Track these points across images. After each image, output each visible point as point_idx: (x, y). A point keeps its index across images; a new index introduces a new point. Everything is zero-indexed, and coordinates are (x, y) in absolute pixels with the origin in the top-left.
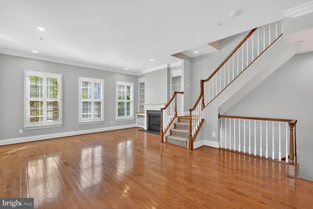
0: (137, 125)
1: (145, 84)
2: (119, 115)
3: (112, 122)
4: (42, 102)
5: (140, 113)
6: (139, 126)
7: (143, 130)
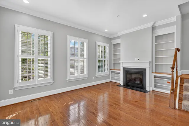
0: (110, 80)
1: (121, 44)
2: (99, 71)
3: (93, 78)
4: (33, 60)
5: (113, 69)
6: (112, 81)
7: (119, 85)
